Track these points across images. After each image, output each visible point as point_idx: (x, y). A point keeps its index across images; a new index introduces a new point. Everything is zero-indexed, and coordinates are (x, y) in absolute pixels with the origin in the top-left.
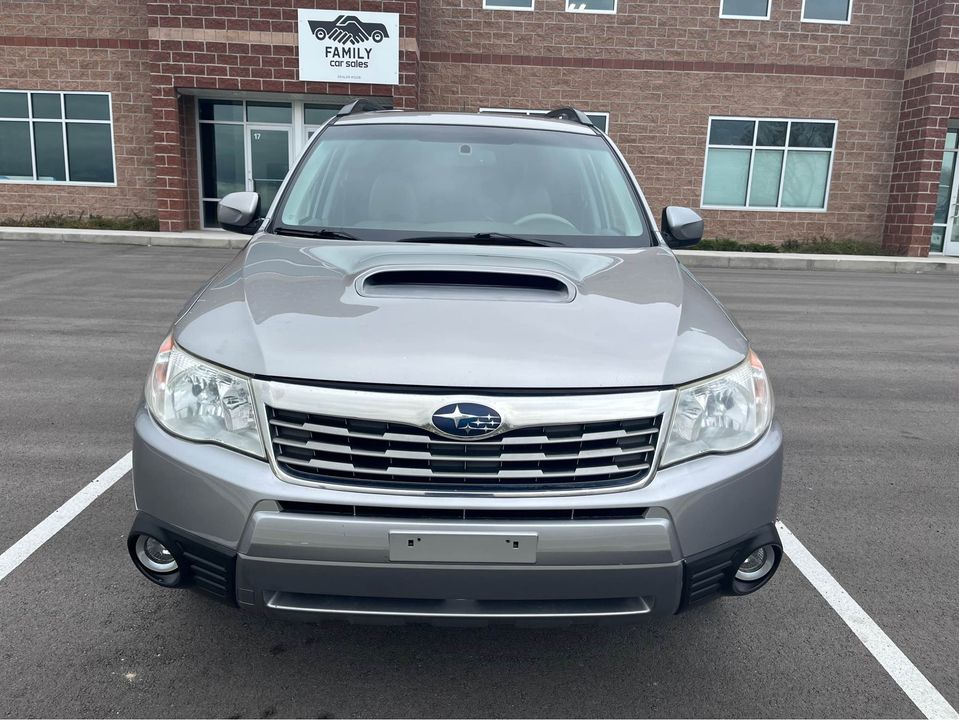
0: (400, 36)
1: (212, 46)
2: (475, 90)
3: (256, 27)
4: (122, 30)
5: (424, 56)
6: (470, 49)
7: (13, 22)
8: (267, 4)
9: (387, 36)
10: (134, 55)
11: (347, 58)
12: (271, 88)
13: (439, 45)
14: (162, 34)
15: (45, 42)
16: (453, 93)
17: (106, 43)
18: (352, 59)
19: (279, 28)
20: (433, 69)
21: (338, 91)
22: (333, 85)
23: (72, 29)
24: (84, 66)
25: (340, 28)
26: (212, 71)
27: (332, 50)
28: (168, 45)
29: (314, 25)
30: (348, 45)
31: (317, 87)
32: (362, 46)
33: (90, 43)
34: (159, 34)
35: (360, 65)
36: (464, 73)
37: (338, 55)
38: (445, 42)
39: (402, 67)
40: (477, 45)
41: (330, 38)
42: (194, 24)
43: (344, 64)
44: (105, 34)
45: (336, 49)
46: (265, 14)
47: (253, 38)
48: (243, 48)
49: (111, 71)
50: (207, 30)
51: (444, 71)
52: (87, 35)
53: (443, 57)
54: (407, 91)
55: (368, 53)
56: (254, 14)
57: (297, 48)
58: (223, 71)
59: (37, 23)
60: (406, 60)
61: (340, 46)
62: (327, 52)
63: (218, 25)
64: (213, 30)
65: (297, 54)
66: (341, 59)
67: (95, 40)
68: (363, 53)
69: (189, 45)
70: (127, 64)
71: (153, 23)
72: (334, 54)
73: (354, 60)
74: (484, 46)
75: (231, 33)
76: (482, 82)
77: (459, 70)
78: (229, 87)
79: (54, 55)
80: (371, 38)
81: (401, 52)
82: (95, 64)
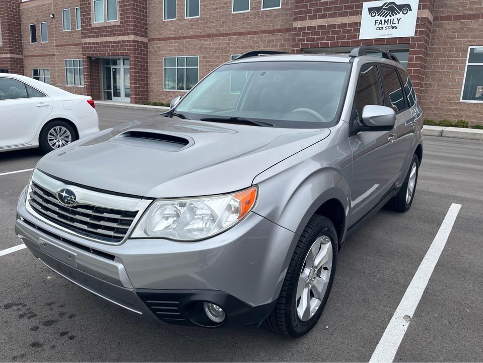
0: (418, 9)
1: (320, 27)
2: (467, 36)
3: (342, 15)
4: (285, 24)
5: (435, 19)
6: (466, 12)
7: (245, 26)
8: (348, 2)
9: (411, 10)
10: (289, 35)
11: (386, 25)
12: (344, 45)
13: (446, 12)
14: (299, 24)
15: (256, 33)
16: (452, 38)
17: (279, 31)
18: (389, 25)
19: (352, 14)
20: (441, 26)
21: (379, 43)
22: (376, 40)
23: (266, 26)
24: (269, 42)
25: (384, 9)
26: (318, 39)
27: (379, 22)
28: (301, 29)
29: (370, 10)
30: (388, 17)
31: (368, 42)
32: (395, 17)
33: (272, 31)
34: (297, 24)
35: (393, 28)
36: (461, 26)
37: (382, 24)
38: (450, 9)
39: (417, 26)
40: (471, 9)
41: (378, 15)
42: (313, 18)
43: (384, 28)
44: (278, 27)
45: (381, 21)
46: (346, 8)
47: (339, 20)
48: (333, 26)
49: (279, 44)
50: (319, 20)
51: (447, 26)
52: (271, 28)
53: (448, 18)
54: (419, 40)
55: (399, 20)
56: (341, 8)
57: (360, 22)
58: (323, 39)
59: (253, 25)
60: (421, 23)
61: (383, 19)
62: (376, 23)
63: (324, 16)
64: (321, 20)
65: (360, 26)
66: (383, 26)
67: (274, 30)
68: (396, 21)
69: (309, 28)
70: (285, 40)
71: (296, 19)
72: (379, 24)
73: (390, 25)
74: (476, 9)
75: (329, 20)
76: (472, 30)
77: (457, 25)
78: (325, 46)
79: (258, 38)
80: (401, 13)
81: (418, 19)
82: (273, 40)
